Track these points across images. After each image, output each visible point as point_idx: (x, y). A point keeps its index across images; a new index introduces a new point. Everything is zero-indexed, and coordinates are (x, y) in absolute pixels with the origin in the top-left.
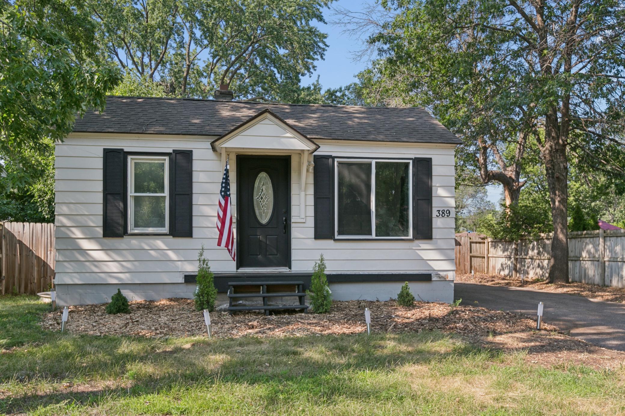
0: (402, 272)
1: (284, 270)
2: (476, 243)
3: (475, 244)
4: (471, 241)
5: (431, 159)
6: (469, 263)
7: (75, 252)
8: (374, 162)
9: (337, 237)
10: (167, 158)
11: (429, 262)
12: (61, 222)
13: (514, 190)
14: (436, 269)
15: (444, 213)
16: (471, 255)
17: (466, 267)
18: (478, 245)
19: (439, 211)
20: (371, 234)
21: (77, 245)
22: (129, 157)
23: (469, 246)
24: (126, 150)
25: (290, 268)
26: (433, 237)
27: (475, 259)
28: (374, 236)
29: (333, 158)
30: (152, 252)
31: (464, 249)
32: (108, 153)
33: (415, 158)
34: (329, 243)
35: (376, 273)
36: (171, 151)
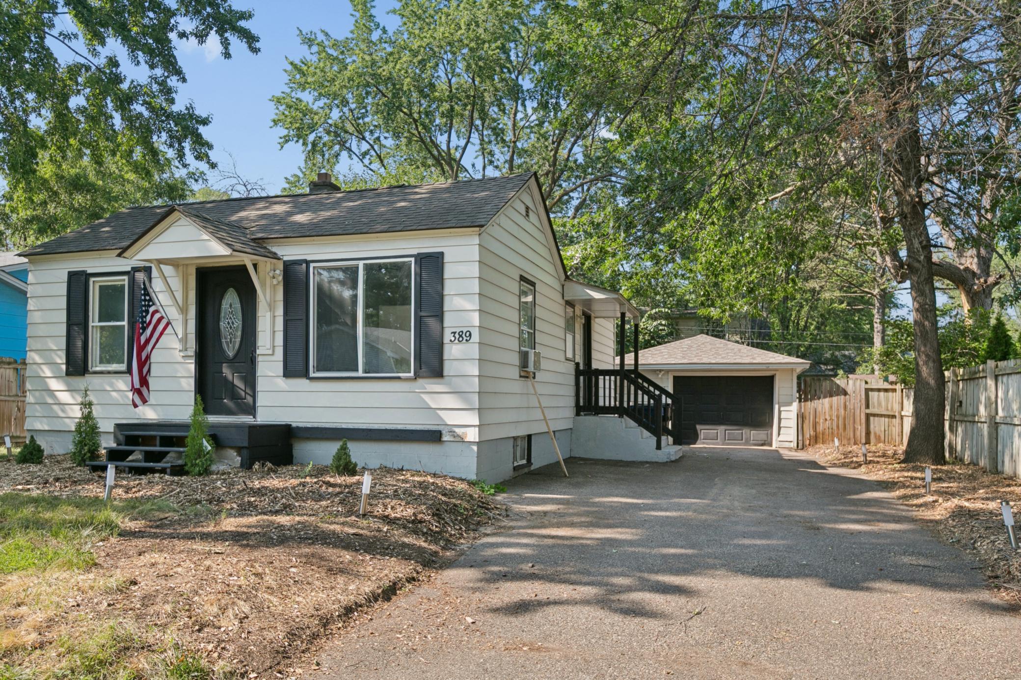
0: (400, 427)
1: (247, 419)
2: (879, 390)
3: (876, 393)
4: (868, 386)
5: (442, 254)
6: (864, 426)
7: (44, 393)
8: (361, 264)
9: (312, 375)
10: (126, 278)
11: (439, 412)
12: (33, 359)
13: (976, 293)
14: (449, 423)
15: (463, 336)
16: (868, 411)
17: (858, 433)
18: (882, 394)
19: (455, 333)
20: (357, 370)
21: (46, 384)
22: (92, 279)
23: (863, 396)
24: (90, 271)
25: (254, 417)
26: (445, 373)
27: (876, 418)
28: (360, 373)
29: (308, 263)
30: (114, 394)
31: (852, 401)
32: (72, 275)
33: (419, 254)
34: (301, 383)
35: (364, 427)
36: (128, 269)
